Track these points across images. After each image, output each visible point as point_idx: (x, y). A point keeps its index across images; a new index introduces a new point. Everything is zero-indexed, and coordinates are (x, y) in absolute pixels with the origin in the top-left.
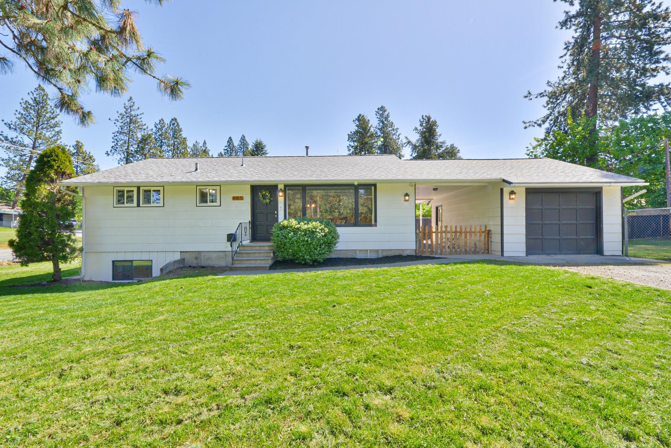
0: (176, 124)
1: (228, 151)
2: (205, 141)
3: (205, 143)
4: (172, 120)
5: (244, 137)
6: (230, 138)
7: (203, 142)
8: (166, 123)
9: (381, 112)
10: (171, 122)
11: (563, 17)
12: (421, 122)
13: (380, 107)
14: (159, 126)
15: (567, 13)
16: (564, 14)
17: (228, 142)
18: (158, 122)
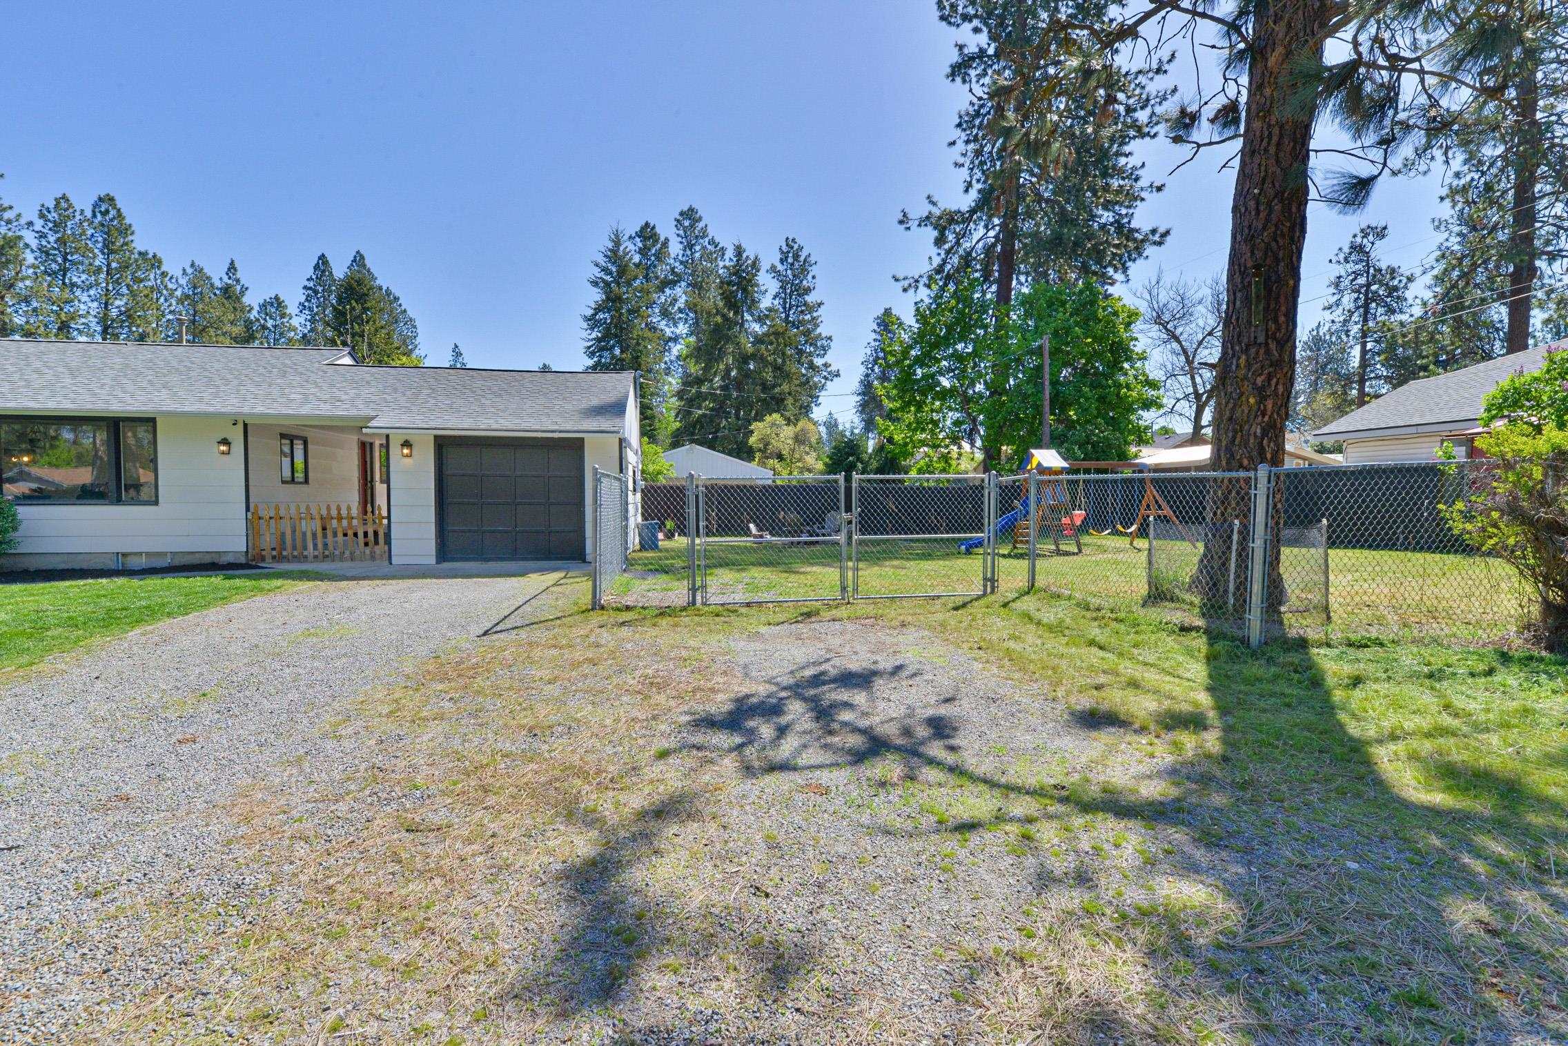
0: (113, 213)
1: (316, 292)
2: (232, 263)
3: (232, 268)
4: (100, 199)
5: (362, 257)
6: (322, 257)
7: (227, 265)
8: (78, 208)
9: (687, 223)
10: (95, 206)
11: (955, 57)
12: (783, 253)
13: (686, 209)
14: (53, 216)
15: (961, 47)
16: (956, 51)
17: (316, 267)
18: (51, 204)
